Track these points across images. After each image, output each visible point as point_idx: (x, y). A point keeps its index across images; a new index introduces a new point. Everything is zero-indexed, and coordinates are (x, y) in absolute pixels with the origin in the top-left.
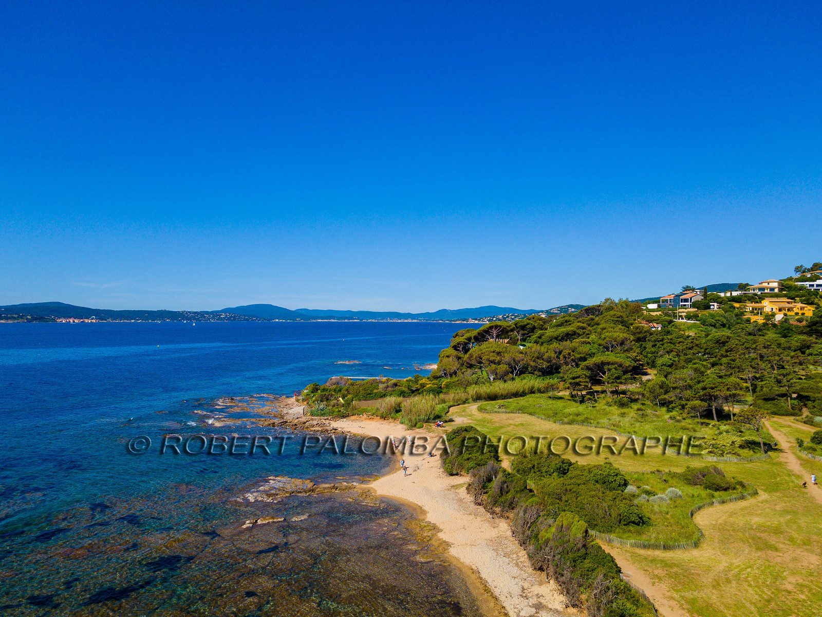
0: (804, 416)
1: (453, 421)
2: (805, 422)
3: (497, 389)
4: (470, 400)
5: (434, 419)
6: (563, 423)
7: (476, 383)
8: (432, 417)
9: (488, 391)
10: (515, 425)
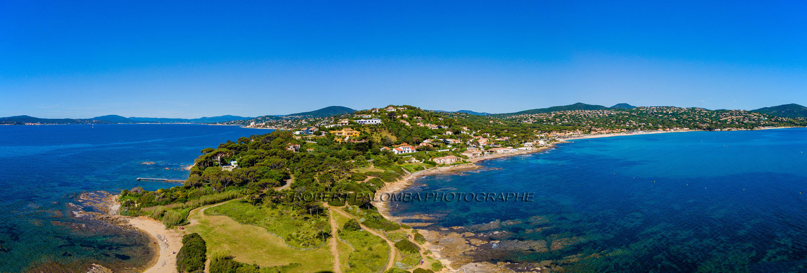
0: (345, 207)
1: (190, 223)
2: (345, 211)
3: (215, 198)
4: (201, 205)
5: (180, 223)
6: (242, 223)
7: (205, 194)
8: (178, 222)
9: (211, 199)
10: (220, 226)
